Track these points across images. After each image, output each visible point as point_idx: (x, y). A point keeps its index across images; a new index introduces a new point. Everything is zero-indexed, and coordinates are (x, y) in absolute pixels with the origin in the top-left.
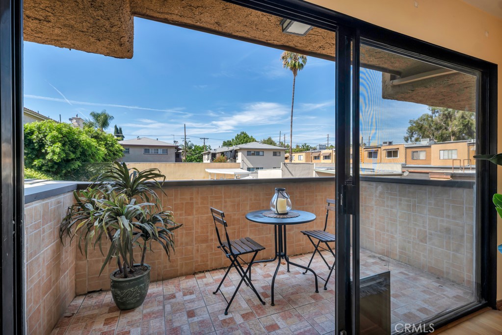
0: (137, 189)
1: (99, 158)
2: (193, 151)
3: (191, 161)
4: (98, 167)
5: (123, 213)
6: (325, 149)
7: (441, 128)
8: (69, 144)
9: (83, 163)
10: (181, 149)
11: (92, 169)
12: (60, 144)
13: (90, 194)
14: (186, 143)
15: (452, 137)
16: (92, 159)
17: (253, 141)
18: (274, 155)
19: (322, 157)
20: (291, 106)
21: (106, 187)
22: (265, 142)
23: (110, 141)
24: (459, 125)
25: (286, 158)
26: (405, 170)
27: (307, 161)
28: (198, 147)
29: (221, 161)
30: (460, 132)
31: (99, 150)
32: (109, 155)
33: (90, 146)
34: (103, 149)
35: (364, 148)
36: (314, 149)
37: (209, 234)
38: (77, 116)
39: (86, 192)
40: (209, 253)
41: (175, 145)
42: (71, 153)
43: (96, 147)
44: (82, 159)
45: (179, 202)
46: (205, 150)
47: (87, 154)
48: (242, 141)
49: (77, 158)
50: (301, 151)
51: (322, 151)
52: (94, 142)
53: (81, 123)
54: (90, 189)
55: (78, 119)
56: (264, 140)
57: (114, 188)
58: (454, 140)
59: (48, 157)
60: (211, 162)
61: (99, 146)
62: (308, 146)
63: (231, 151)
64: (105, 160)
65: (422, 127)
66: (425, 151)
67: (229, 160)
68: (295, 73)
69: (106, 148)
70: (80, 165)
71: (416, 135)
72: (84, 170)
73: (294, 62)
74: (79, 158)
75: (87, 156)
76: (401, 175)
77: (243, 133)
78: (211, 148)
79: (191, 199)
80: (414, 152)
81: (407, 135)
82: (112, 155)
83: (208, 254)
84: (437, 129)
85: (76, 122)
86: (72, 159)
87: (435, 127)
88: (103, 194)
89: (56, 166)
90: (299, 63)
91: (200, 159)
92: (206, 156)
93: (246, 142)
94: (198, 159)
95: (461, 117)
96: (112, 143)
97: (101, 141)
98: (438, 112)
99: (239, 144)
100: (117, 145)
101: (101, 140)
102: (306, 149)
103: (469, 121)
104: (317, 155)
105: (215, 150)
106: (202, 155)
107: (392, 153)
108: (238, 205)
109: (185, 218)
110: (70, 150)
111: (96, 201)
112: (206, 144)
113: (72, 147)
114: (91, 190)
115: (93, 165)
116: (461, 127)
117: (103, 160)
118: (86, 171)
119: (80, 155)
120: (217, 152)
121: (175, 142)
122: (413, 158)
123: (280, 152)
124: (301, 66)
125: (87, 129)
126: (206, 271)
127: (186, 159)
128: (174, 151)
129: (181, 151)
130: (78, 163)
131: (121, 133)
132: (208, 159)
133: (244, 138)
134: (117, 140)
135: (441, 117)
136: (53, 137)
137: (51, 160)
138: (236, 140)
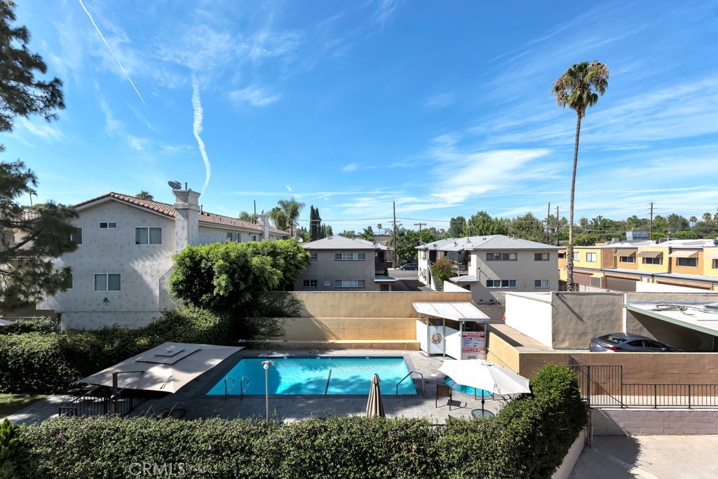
2: (406, 238)
4: (271, 297)
9: (256, 292)
11: (265, 301)
12: (226, 276)
14: (395, 227)
18: (536, 259)
19: (639, 259)
25: (561, 255)
31: (273, 273)
42: (241, 283)
47: (259, 281)
50: (591, 240)
51: (639, 247)
55: (263, 217)
59: (215, 292)
63: (460, 252)
67: (455, 267)
68: (580, 115)
70: (251, 298)
72: (257, 302)
73: (578, 93)
74: (250, 287)
75: (259, 284)
77: (481, 214)
85: (261, 220)
86: (243, 291)
90: (589, 93)
92: (422, 253)
93: (487, 232)
99: (474, 235)
104: (627, 254)
110: (240, 279)
113: (243, 274)
115: (266, 295)
118: (260, 304)
120: (438, 249)
123: (548, 254)
124: (593, 99)
128: (374, 255)
132: (424, 260)
133: (482, 222)
136: (220, 267)
137: (218, 294)
138: (470, 225)
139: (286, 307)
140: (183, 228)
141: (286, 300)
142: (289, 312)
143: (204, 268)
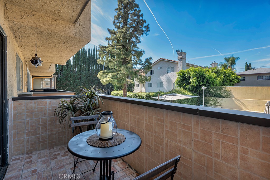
12: (196, 78)
59: (191, 84)
72: (208, 90)
89: (195, 88)
136: (193, 75)
137: (192, 85)
139: (222, 93)
140: (181, 65)
141: (222, 90)
142: (224, 96)
143: (187, 77)
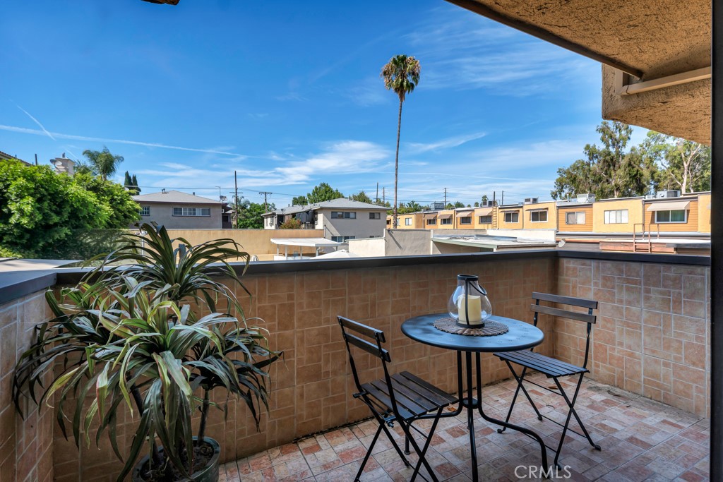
0: (190, 284)
1: (101, 222)
2: (249, 211)
3: (245, 226)
4: (98, 236)
5: (165, 342)
6: (443, 209)
7: (600, 180)
8: (50, 200)
9: (75, 230)
10: (231, 209)
11: (89, 240)
13: (85, 297)
14: (237, 200)
15: (615, 192)
16: (89, 223)
17: (339, 197)
18: (370, 218)
19: (439, 221)
20: (397, 145)
21: (122, 281)
22: (356, 199)
23: (117, 196)
24: (625, 177)
25: (388, 222)
26: (560, 238)
27: (417, 226)
28: (256, 206)
29: (292, 227)
30: (626, 186)
31: (99, 209)
32: (117, 218)
33: (85, 203)
34: (108, 208)
35: (500, 208)
36: (427, 210)
37: (322, 363)
38: (64, 156)
39: (76, 293)
40: (322, 399)
41: (221, 202)
42: (53, 214)
43: (95, 205)
44: (72, 225)
45: (267, 304)
46: (266, 210)
47: (80, 215)
48: (323, 197)
49: (63, 223)
50: (408, 212)
51: (439, 212)
52: (91, 198)
53: (70, 167)
54: (86, 285)
55: (65, 162)
56: (354, 196)
57: (143, 284)
58: (619, 196)
60: (276, 228)
61: (100, 203)
62: (416, 205)
63: (307, 212)
64: (110, 225)
65: (575, 179)
66: (584, 212)
67: (303, 226)
68: (402, 97)
69: (112, 207)
70: (70, 233)
71: (568, 189)
73: (400, 80)
74: (66, 222)
75: (80, 220)
76: (554, 246)
77: (323, 185)
78: (276, 207)
79: (291, 297)
80: (568, 213)
81: (554, 190)
82: (122, 218)
83: (319, 401)
84: (596, 182)
85: (62, 165)
86: (56, 224)
87: (593, 178)
88: (116, 298)
90: (407, 81)
91: (259, 224)
92: (269, 220)
93: (329, 199)
94: (255, 223)
95: (627, 165)
96: (121, 199)
97: (103, 195)
98: (597, 157)
99: (319, 201)
100: (130, 202)
101: (105, 193)
102: (414, 209)
103: (638, 171)
104: (431, 217)
105: (282, 210)
106: (263, 219)
107: (539, 216)
108: (373, 305)
109: (279, 335)
110: (51, 210)
111: (100, 317)
112: (268, 202)
113: (55, 204)
114: (89, 287)
115: (91, 233)
116: (628, 179)
117: (106, 225)
118: (80, 243)
119: (69, 217)
120: (285, 213)
121: (221, 197)
122: (567, 223)
123: (379, 214)
124: (411, 87)
125: (79, 175)
126: (318, 433)
127: (238, 224)
128: (220, 211)
129: (230, 212)
130: (66, 230)
131: (136, 184)
132: (272, 224)
133: (325, 192)
134: (130, 194)
135: (601, 165)
138: (314, 195)
